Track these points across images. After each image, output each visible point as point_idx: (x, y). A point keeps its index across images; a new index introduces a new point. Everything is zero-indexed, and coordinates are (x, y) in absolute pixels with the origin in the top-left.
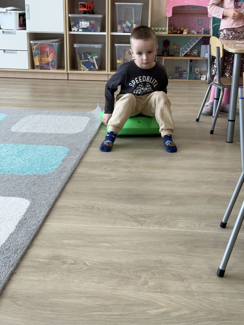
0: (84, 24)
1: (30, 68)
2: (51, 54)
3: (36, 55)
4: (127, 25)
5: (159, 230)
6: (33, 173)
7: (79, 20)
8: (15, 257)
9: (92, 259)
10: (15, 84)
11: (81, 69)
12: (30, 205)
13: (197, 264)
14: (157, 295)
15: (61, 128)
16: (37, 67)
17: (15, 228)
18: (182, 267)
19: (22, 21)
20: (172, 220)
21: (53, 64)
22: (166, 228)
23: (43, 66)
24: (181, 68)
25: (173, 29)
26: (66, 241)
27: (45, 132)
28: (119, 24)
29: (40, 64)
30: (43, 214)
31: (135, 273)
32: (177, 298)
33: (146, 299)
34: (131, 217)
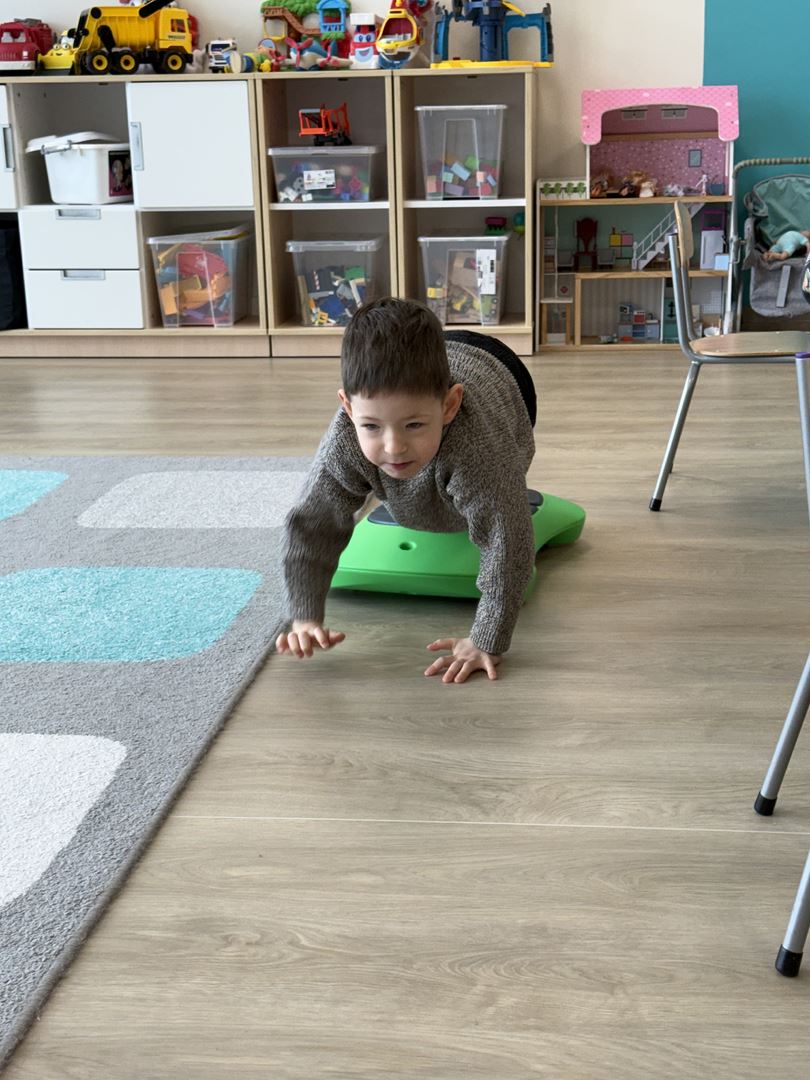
0: (319, 178)
1: (148, 326)
2: (216, 277)
3: (168, 283)
4: (455, 175)
5: (542, 828)
6: (143, 656)
7: (303, 166)
8: (70, 927)
9: (319, 927)
10: (99, 377)
11: (313, 320)
12: (126, 758)
13: (660, 934)
14: (522, 1038)
15: (239, 510)
16: (172, 319)
17: (74, 833)
18: (612, 945)
19: (119, 177)
20: (586, 796)
21: (221, 308)
22: (566, 820)
23: (189, 316)
24: (639, 308)
25: (606, 183)
26: (234, 872)
27: (188, 526)
28: (430, 174)
29: (180, 310)
30: (168, 786)
31: (457, 970)
32: (590, 1044)
33: (489, 1051)
34: (453, 788)
